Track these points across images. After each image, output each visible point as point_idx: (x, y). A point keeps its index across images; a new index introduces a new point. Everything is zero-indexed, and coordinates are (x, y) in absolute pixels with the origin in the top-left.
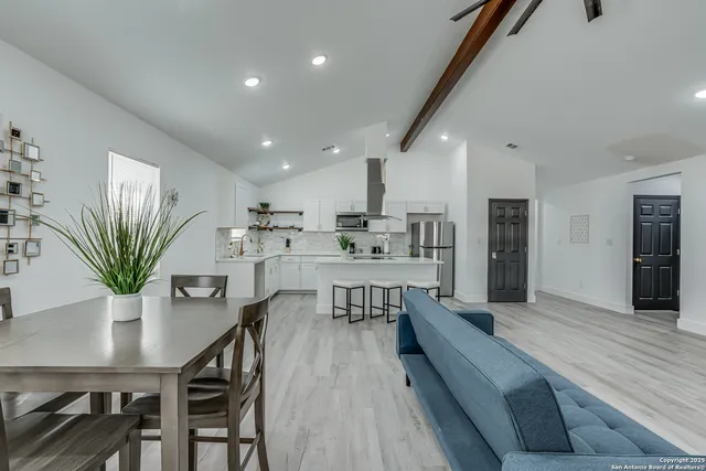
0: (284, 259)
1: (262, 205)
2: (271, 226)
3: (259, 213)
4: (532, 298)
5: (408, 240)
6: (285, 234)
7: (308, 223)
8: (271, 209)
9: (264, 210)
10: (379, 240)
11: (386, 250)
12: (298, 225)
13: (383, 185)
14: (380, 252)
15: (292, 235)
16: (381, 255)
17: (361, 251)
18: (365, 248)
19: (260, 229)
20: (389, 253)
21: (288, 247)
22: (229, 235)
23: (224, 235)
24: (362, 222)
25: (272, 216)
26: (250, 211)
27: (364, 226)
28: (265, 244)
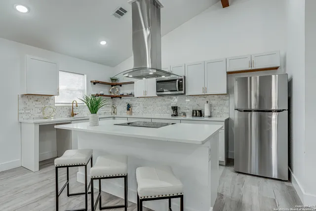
2: (120, 94)
6: (127, 100)
8: (119, 82)
9: (113, 83)
15: (133, 101)
16: (202, 118)
18: (188, 111)
19: (112, 97)
20: (210, 117)
21: (129, 110)
22: (51, 101)
23: (36, 101)
24: (177, 86)
25: (120, 87)
26: (94, 83)
27: (179, 90)
28: (117, 108)
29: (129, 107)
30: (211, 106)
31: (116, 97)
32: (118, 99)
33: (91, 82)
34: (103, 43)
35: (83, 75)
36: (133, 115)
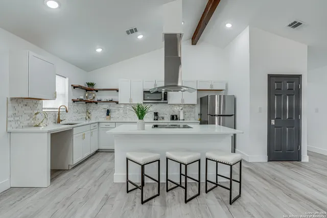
0: (102, 125)
1: (88, 84)
2: (96, 100)
3: (87, 90)
4: (305, 158)
5: (197, 110)
6: (106, 106)
7: (122, 98)
8: (96, 87)
9: (90, 88)
10: (176, 110)
11: (181, 118)
12: (115, 99)
13: (180, 58)
14: (177, 119)
15: (112, 107)
16: (178, 121)
17: (163, 118)
18: (165, 116)
19: (87, 102)
20: (184, 120)
21: (109, 115)
22: (39, 105)
23: (26, 105)
24: (163, 96)
25: (96, 93)
26: (74, 87)
27: (164, 100)
28: (92, 113)
29: (108, 112)
30: (184, 112)
31: (91, 102)
32: (93, 105)
33: (72, 85)
34: (99, 50)
35: (65, 78)
36: (112, 120)
